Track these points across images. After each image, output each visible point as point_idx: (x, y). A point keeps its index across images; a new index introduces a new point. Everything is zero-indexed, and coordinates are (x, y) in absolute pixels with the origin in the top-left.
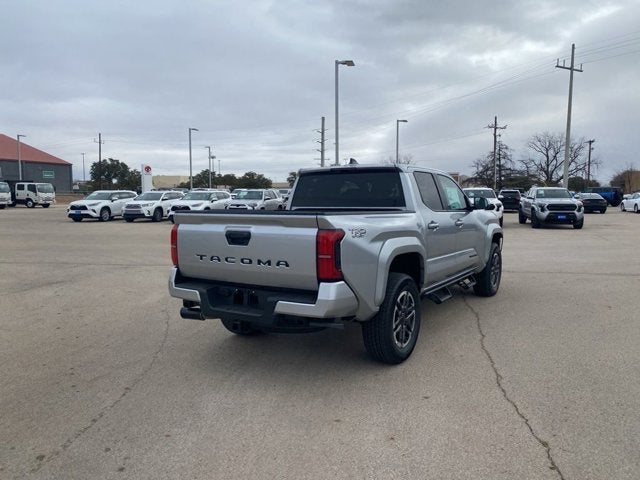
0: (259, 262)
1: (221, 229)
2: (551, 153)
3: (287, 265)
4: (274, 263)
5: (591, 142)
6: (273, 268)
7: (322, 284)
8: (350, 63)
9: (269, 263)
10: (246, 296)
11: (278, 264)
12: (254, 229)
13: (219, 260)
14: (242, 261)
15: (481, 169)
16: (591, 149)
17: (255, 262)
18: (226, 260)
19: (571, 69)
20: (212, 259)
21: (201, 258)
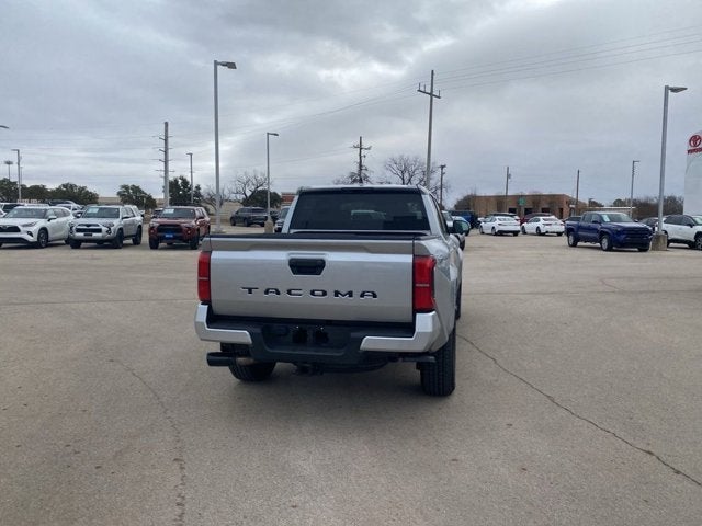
0: (337, 294)
1: (283, 256)
2: (406, 176)
3: (374, 296)
4: (356, 294)
5: (442, 167)
6: (356, 300)
7: (418, 315)
8: (231, 66)
9: (350, 294)
10: (310, 334)
11: (362, 295)
12: (331, 257)
13: (278, 293)
14: (312, 293)
16: (443, 174)
17: (331, 293)
18: (289, 292)
19: (431, 94)
20: (267, 292)
21: (250, 291)
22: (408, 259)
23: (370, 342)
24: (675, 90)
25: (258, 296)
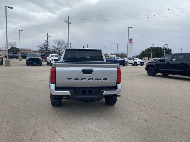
0: (96, 79)
1: (81, 69)
2: (60, 45)
3: (107, 80)
4: (102, 79)
5: (70, 43)
6: (102, 81)
7: (118, 84)
8: (12, 8)
9: (100, 79)
10: (87, 91)
11: (103, 80)
12: (95, 69)
13: (78, 80)
14: (89, 79)
15: (40, 48)
17: (94, 79)
18: (82, 79)
19: (68, 23)
20: (75, 80)
21: (69, 79)
22: (116, 69)
23: (106, 92)
24: (131, 28)
25: (72, 81)
